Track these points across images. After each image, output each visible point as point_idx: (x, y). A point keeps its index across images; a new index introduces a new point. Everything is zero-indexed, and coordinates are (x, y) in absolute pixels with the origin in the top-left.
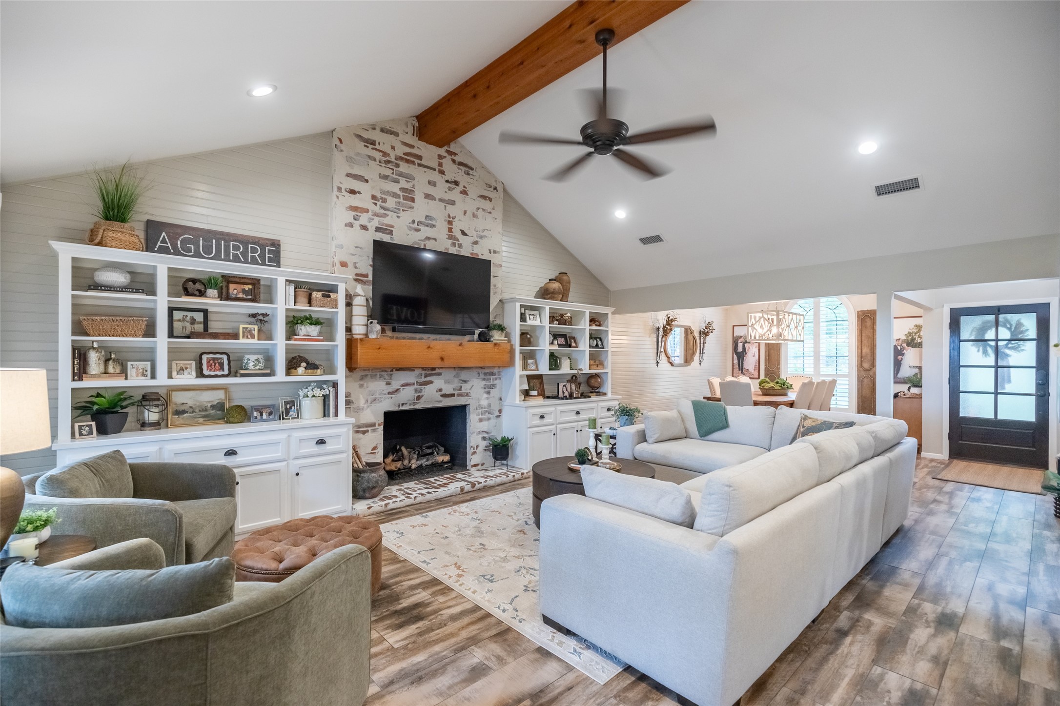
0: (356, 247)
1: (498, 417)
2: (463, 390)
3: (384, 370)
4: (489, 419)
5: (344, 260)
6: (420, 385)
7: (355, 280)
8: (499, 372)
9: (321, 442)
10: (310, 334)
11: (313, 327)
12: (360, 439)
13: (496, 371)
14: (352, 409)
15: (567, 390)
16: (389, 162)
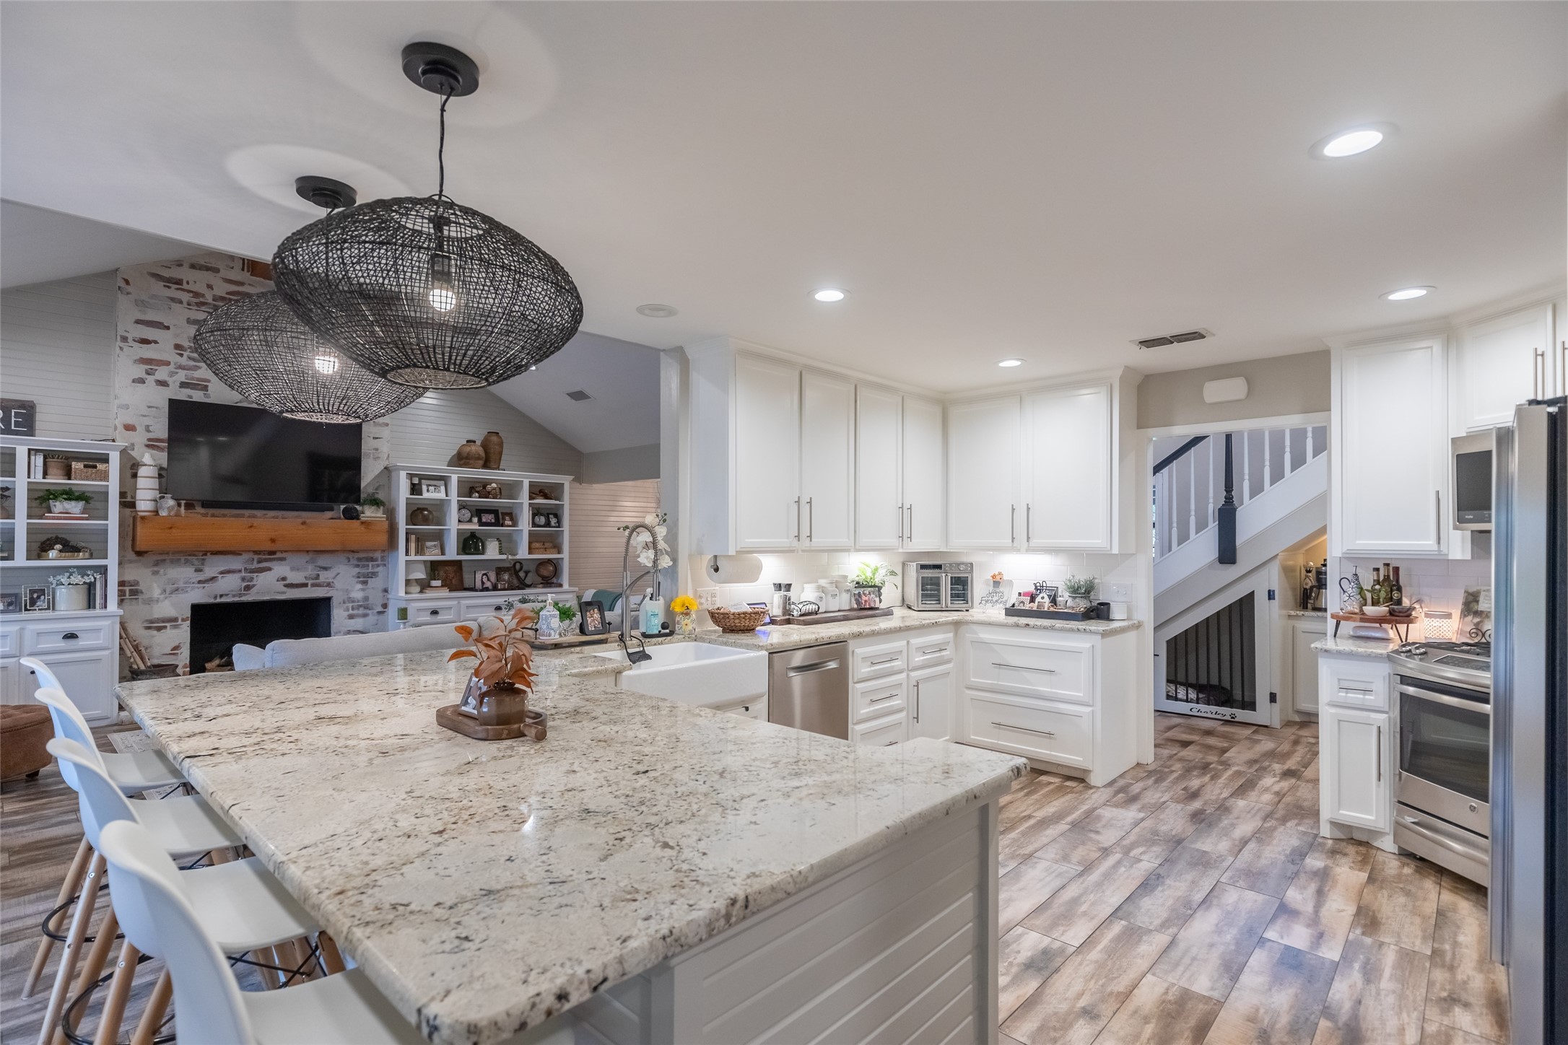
0: (149, 407)
1: (380, 613)
2: (322, 579)
3: (192, 554)
4: (365, 615)
5: (130, 422)
6: (250, 572)
7: (147, 446)
8: (382, 557)
9: (71, 636)
10: (69, 511)
11: (73, 503)
12: (153, 636)
13: (378, 555)
14: (140, 600)
15: (488, 580)
16: (203, 304)
